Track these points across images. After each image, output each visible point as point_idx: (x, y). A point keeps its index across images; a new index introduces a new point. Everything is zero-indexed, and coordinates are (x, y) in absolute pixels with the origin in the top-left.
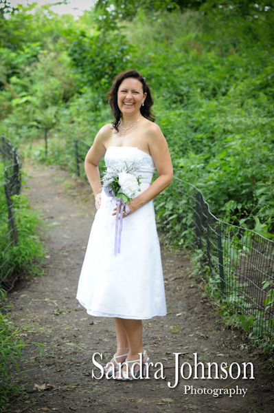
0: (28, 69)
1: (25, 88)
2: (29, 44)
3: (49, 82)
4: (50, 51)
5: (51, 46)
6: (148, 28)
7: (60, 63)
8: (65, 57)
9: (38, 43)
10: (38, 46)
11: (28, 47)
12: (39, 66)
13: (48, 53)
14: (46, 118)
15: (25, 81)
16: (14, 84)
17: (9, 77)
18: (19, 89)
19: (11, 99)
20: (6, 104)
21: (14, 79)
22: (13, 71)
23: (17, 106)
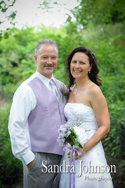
0: (31, 56)
16: (24, 64)
17: (20, 60)
18: (26, 66)
19: (22, 72)
20: (19, 74)
21: (24, 61)
22: (23, 57)
23: (26, 75)
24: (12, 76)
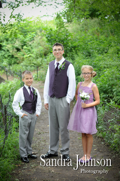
0: (30, 43)
1: (29, 51)
2: (30, 33)
3: (39, 48)
4: (39, 36)
5: (39, 34)
6: (78, 26)
7: (43, 41)
8: (45, 38)
9: (34, 33)
10: (34, 34)
11: (30, 34)
12: (35, 42)
13: (38, 37)
14: (38, 63)
15: (29, 48)
16: (25, 49)
17: (22, 46)
18: (27, 51)
19: (23, 55)
20: (22, 57)
21: (25, 47)
22: (24, 44)
23: (26, 58)
24: (17, 58)
